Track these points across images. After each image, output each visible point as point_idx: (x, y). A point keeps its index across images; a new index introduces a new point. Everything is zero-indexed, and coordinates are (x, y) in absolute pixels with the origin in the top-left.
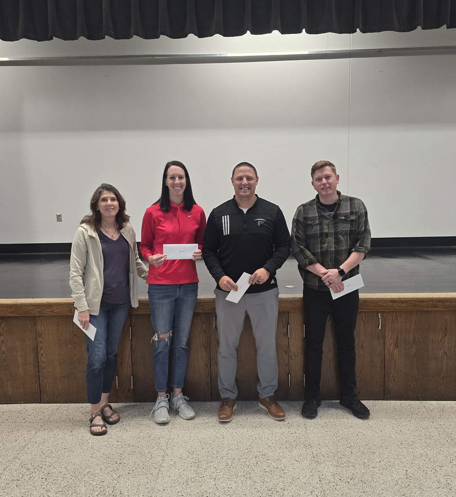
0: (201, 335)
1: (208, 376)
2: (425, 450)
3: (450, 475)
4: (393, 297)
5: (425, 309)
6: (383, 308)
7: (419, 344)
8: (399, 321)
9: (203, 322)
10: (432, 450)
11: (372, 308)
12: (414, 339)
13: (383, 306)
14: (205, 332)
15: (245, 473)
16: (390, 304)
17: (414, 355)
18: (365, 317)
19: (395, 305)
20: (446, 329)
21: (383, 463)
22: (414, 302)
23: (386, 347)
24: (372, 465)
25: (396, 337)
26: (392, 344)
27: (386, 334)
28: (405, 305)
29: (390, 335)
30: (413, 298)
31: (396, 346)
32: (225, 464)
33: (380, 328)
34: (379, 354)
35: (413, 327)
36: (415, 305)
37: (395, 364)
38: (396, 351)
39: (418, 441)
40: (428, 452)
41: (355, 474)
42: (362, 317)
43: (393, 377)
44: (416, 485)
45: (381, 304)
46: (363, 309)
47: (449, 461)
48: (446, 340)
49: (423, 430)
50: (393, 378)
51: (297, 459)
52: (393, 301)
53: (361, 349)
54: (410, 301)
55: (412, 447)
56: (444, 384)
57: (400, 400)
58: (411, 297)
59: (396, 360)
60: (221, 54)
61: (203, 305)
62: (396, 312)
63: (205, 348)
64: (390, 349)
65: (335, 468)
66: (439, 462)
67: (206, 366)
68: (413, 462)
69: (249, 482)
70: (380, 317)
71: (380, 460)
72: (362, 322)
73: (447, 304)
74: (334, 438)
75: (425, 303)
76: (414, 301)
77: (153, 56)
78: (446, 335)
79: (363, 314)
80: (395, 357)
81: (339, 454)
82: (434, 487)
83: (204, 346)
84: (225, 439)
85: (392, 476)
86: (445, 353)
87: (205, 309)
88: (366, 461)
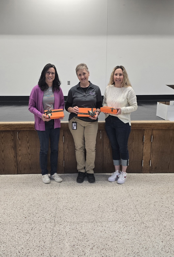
0: (11, 142)
1: (16, 162)
2: (113, 195)
3: (119, 206)
6: (102, 128)
9: (12, 135)
14: (13, 140)
15: (21, 206)
20: (133, 138)
21: (90, 201)
23: (104, 147)
24: (84, 202)
26: (107, 146)
27: (104, 141)
32: (13, 202)
33: (101, 138)
34: (101, 151)
38: (109, 149)
41: (74, 206)
44: (101, 210)
47: (122, 200)
48: (133, 144)
51: (49, 200)
55: (107, 194)
56: (132, 165)
59: (109, 153)
61: (11, 127)
63: (13, 148)
65: (66, 203)
67: (14, 157)
69: (21, 210)
70: (101, 132)
73: (134, 126)
74: (72, 190)
78: (133, 141)
81: (70, 197)
82: (109, 211)
83: (13, 147)
84: (18, 191)
85: (92, 207)
86: (133, 150)
87: (12, 128)
88: (82, 200)
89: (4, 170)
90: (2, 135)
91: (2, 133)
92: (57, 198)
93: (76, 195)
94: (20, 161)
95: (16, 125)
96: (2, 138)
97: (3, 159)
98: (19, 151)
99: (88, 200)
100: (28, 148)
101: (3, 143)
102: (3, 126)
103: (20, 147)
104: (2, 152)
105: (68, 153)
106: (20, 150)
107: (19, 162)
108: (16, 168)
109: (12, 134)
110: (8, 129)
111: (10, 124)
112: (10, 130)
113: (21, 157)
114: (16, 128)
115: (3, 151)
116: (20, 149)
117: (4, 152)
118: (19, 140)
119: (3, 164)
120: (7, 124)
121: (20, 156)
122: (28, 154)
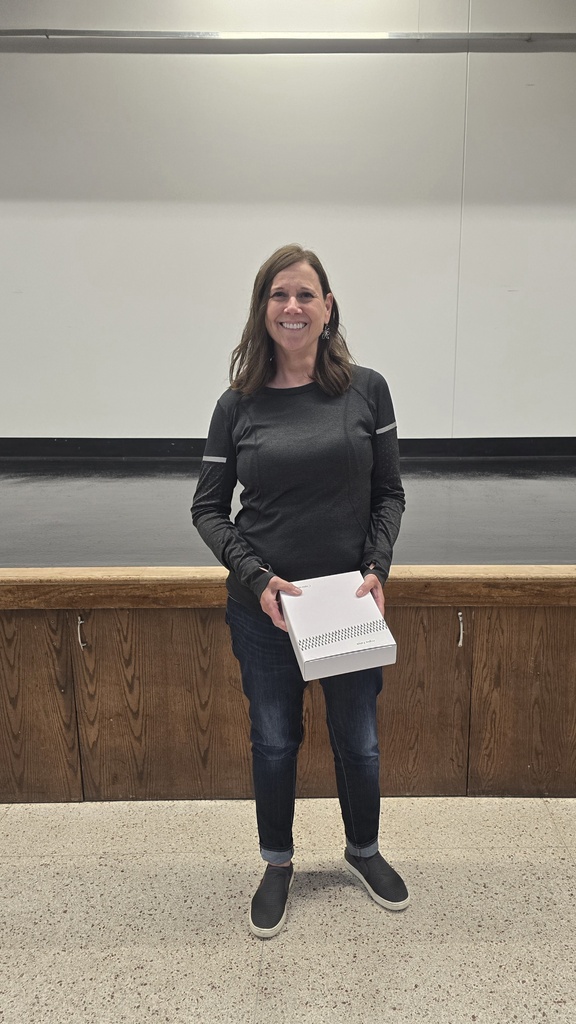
0: (50, 660)
1: (73, 747)
2: (531, 947)
4: (491, 575)
5: (565, 603)
6: (469, 599)
7: (548, 679)
8: (505, 628)
9: (53, 630)
10: (547, 948)
11: (444, 600)
12: (537, 667)
13: (470, 596)
14: (58, 652)
16: (485, 591)
17: (536, 702)
18: (429, 618)
19: (495, 593)
21: (421, 991)
22: (538, 588)
23: (475, 684)
25: (495, 663)
26: (488, 679)
27: (476, 655)
28: (517, 592)
29: (484, 659)
30: (538, 579)
31: (497, 682)
33: (460, 644)
34: (458, 700)
35: (535, 642)
36: (540, 594)
37: (493, 721)
38: (495, 694)
39: (521, 916)
40: (537, 954)
42: (422, 618)
43: (487, 748)
45: (465, 590)
46: (421, 601)
49: (538, 883)
50: (488, 751)
52: (492, 584)
53: (419, 690)
54: (530, 584)
55: (502, 937)
57: (502, 795)
58: (533, 576)
59: (494, 712)
60: (193, 33)
61: (47, 593)
62: (499, 608)
63: (60, 688)
64: (482, 690)
66: (558, 987)
67: (68, 727)
68: (496, 986)
70: (461, 619)
71: (418, 982)
72: (421, 631)
75: (564, 590)
76: (541, 585)
77: (46, 32)
79: (424, 613)
80: (492, 705)
81: (324, 962)
83: (58, 681)
87: (53, 600)
88: (382, 986)
89: (20, 785)
90: (10, 629)
91: (9, 621)
92: (256, 968)
93: (350, 948)
94: (95, 744)
95: (71, 586)
96: (10, 641)
97: (16, 737)
98: (87, 701)
99: (414, 982)
100: (127, 689)
101: (12, 667)
102: (10, 591)
103: (91, 681)
104: (10, 707)
105: (311, 710)
106: (92, 697)
107: (91, 750)
108: (76, 772)
109: (54, 627)
110: (33, 604)
111: (41, 581)
112: (42, 606)
113: (96, 725)
114: (70, 598)
115: (14, 702)
116: (91, 691)
117: (19, 707)
118: (86, 654)
119: (17, 756)
120: (27, 581)
121: (92, 723)
122: (130, 715)
